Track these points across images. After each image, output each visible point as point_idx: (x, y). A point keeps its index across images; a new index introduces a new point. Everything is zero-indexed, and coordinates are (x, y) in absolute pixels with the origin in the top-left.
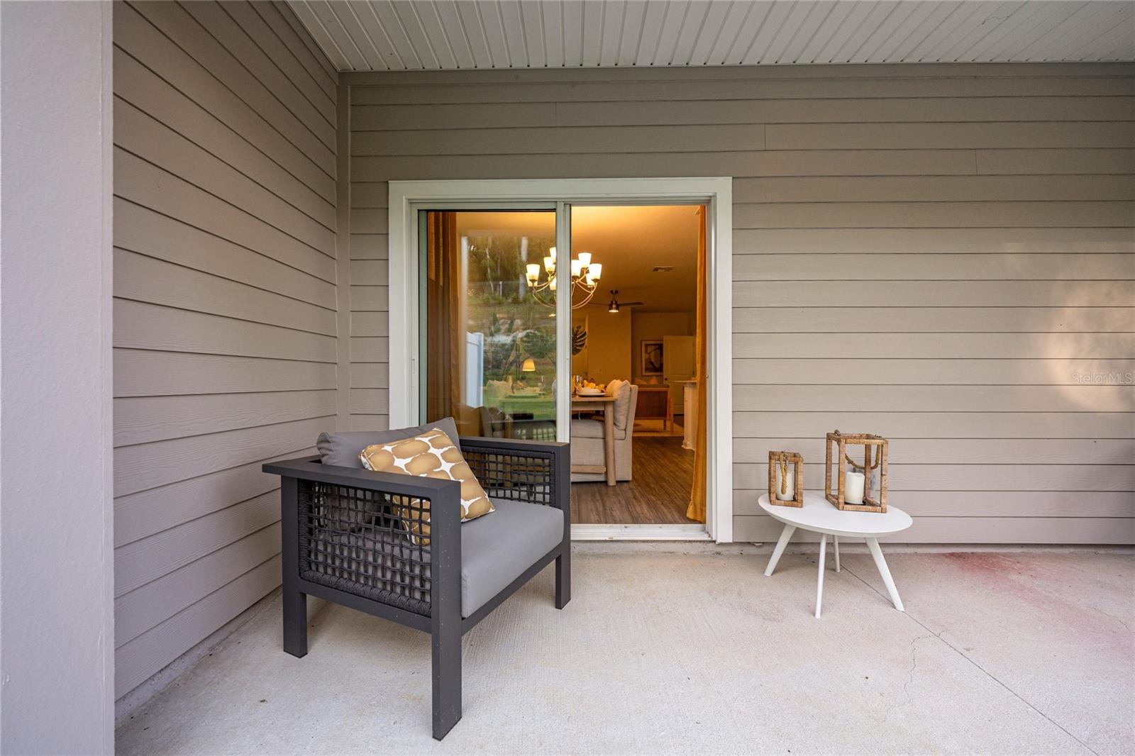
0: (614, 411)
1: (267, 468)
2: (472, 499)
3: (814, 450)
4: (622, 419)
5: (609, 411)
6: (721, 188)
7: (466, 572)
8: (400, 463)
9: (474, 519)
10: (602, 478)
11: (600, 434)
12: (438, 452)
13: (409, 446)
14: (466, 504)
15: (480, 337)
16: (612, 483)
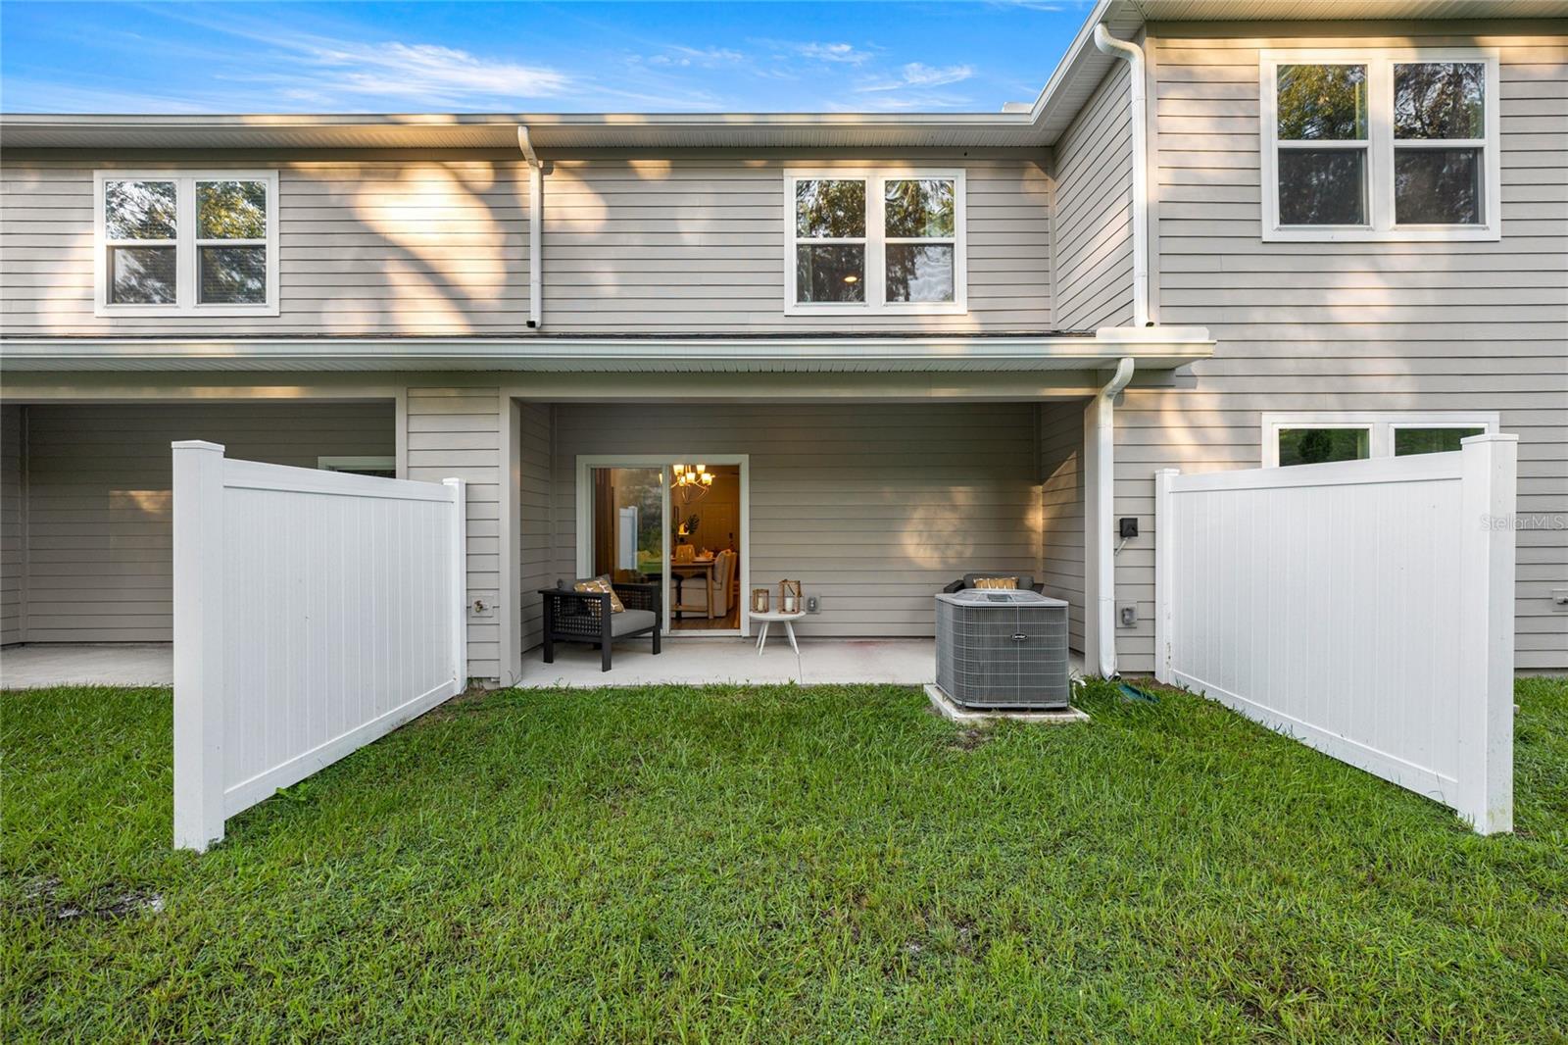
0: (713, 573)
1: (540, 592)
2: (615, 604)
3: (774, 590)
4: (718, 576)
5: (709, 572)
6: (743, 460)
7: (613, 622)
8: (589, 590)
9: (617, 612)
10: (705, 615)
11: (705, 587)
12: (603, 587)
13: (591, 584)
14: (613, 606)
15: (634, 510)
16: (711, 617)
